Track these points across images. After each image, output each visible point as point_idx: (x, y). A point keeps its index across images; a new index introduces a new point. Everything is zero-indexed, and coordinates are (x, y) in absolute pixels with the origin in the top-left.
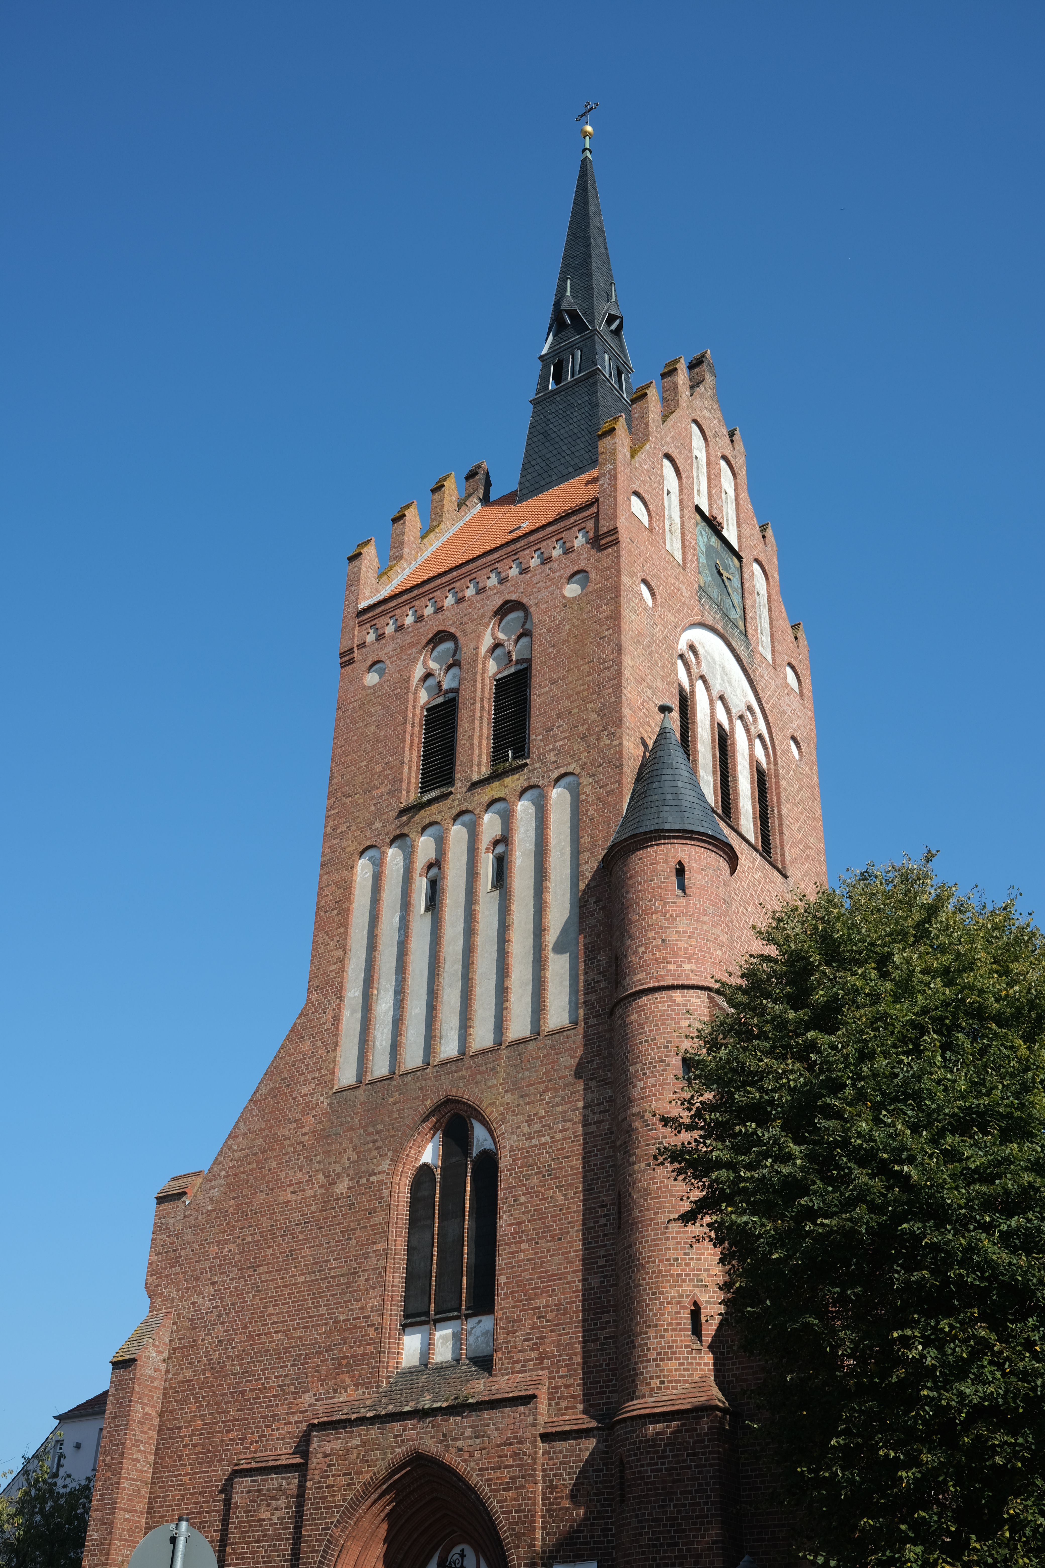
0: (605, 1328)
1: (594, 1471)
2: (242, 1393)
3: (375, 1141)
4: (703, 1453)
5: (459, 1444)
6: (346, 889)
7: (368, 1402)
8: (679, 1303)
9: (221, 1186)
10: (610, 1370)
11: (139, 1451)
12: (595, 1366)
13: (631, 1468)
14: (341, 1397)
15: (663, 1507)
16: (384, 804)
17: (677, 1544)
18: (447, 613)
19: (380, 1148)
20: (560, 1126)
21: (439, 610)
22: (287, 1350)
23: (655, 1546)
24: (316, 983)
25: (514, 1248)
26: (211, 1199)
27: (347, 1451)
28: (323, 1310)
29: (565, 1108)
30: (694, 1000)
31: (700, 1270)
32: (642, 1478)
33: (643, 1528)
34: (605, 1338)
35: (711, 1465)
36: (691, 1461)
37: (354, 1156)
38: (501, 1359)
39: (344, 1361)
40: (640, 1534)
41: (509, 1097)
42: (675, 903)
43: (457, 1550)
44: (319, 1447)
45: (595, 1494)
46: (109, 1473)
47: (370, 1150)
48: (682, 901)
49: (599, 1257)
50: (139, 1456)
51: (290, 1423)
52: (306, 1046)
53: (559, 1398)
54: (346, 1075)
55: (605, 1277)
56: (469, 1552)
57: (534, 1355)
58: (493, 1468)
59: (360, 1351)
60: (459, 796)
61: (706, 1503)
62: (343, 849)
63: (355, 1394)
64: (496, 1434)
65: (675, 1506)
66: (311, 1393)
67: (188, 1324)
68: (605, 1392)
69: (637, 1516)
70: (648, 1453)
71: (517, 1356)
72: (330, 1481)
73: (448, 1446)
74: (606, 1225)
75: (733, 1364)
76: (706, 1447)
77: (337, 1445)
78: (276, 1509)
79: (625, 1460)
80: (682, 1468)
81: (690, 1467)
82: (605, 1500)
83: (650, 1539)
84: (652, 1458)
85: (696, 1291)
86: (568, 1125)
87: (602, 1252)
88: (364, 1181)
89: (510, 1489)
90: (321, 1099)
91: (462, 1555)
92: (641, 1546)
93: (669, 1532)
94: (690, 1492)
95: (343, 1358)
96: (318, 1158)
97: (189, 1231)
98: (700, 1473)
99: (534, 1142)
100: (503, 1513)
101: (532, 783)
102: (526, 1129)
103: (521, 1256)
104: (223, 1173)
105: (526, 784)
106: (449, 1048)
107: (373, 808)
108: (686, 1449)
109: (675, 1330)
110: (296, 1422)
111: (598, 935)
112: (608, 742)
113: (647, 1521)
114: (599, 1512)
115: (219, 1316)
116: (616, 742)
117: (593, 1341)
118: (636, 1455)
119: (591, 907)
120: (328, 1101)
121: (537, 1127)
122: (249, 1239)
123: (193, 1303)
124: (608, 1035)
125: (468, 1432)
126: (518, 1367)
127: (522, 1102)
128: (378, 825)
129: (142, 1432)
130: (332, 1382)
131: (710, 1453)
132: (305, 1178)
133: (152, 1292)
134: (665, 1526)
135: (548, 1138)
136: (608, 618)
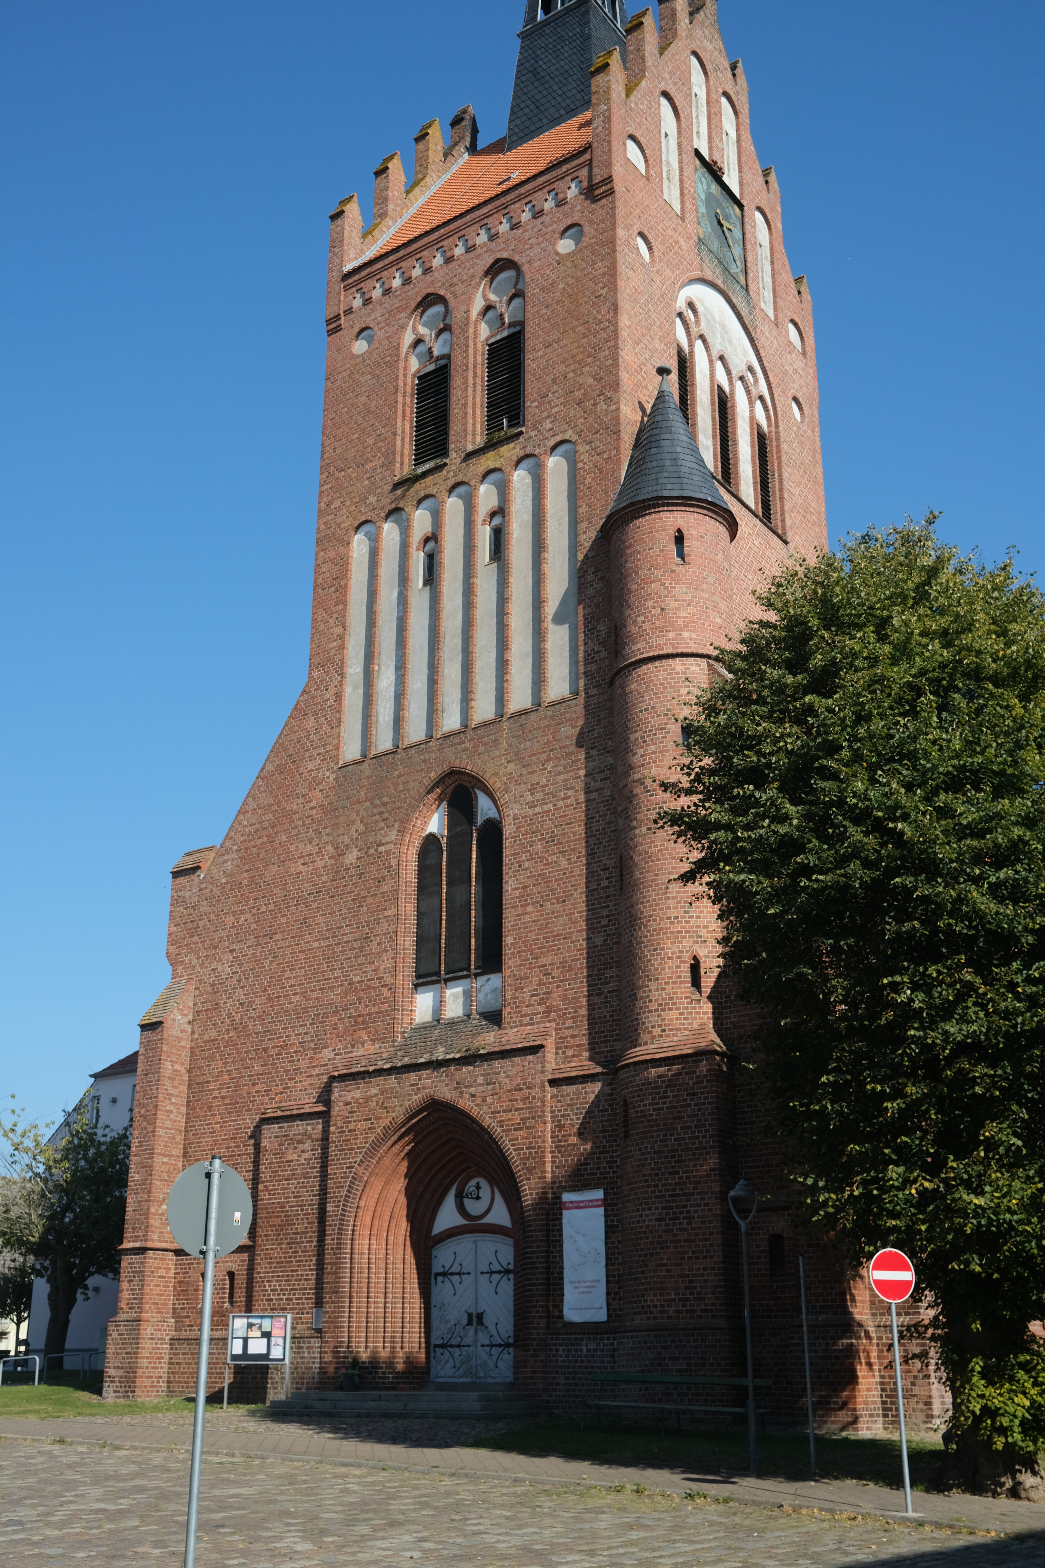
0: (609, 983)
1: (599, 1111)
2: (265, 1050)
3: (382, 813)
4: (702, 1093)
5: (472, 1090)
6: (343, 565)
7: (385, 1056)
8: (679, 957)
9: (233, 859)
10: (613, 1021)
11: (172, 1103)
12: (600, 1018)
13: (634, 1107)
14: (359, 1052)
15: (665, 1141)
16: (378, 478)
17: (677, 1173)
18: (436, 274)
19: (387, 819)
20: (562, 795)
21: (427, 271)
22: (305, 1010)
23: (656, 1175)
24: (317, 661)
25: (520, 910)
26: (224, 872)
27: (367, 1100)
28: (338, 973)
29: (567, 776)
30: (693, 668)
31: (699, 927)
32: (645, 1116)
33: (646, 1159)
34: (609, 992)
35: (709, 1103)
36: (691, 1100)
37: (362, 828)
38: (509, 1013)
39: (360, 1019)
40: (644, 1165)
41: (511, 767)
42: (673, 571)
43: (473, 1182)
44: (340, 1096)
45: (601, 1132)
46: (145, 1124)
47: (377, 822)
48: (682, 569)
49: (602, 917)
50: (172, 1108)
51: (311, 1076)
52: (310, 723)
53: (566, 1047)
54: (351, 750)
55: (608, 935)
56: (484, 1184)
57: (541, 1009)
58: (504, 1111)
59: (375, 1009)
60: (453, 468)
61: (704, 1137)
62: (338, 525)
63: (372, 1048)
64: (507, 1081)
65: (675, 1140)
66: (331, 1049)
67: (209, 989)
68: (609, 1041)
69: (640, 1149)
70: (650, 1094)
71: (525, 1010)
72: (352, 1126)
73: (461, 1093)
74: (608, 887)
75: (731, 1012)
76: (706, 1087)
77: (357, 1094)
78: (303, 1151)
79: (629, 1101)
80: (682, 1106)
81: (689, 1105)
82: (610, 1136)
83: (652, 1169)
84: (654, 1099)
85: (696, 946)
86: (570, 793)
87: (605, 912)
88: (372, 851)
89: (521, 1129)
90: (327, 774)
91: (478, 1187)
92: (644, 1175)
93: (670, 1162)
94: (690, 1127)
95: (359, 1016)
96: (327, 831)
97: (205, 903)
98: (699, 1110)
99: (537, 810)
100: (515, 1150)
101: (528, 452)
102: (529, 798)
103: (527, 918)
104: (235, 847)
105: (522, 453)
106: (451, 721)
107: (366, 482)
108: (686, 1090)
109: (675, 983)
110: (317, 1075)
111: (597, 606)
112: (604, 407)
113: (649, 1153)
114: (604, 1147)
115: (239, 981)
116: (613, 407)
117: (597, 995)
118: (638, 1096)
119: (590, 577)
120: (334, 775)
121: (540, 795)
122: (263, 909)
123: (213, 970)
124: (608, 705)
125: (480, 1080)
126: (526, 1020)
127: (524, 772)
128: (372, 499)
129: (174, 1087)
130: (349, 1038)
131: (708, 1092)
132: (315, 850)
133: (174, 961)
134: (666, 1157)
135: (551, 806)
136: (603, 275)
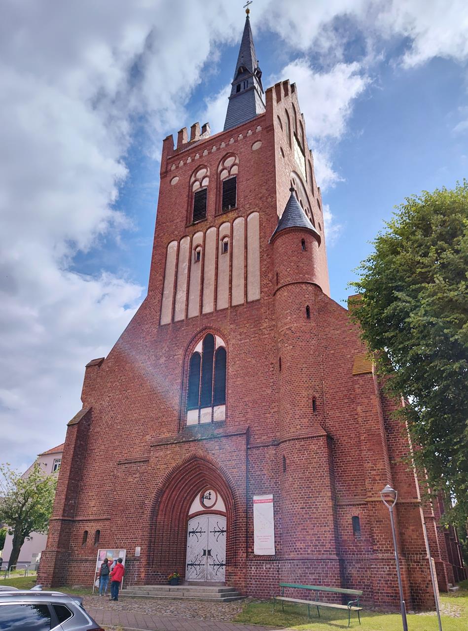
0: (274, 408)
4: (321, 453)
7: (174, 438)
8: (308, 397)
9: (112, 361)
10: (276, 424)
12: (270, 423)
14: (163, 436)
15: (304, 473)
16: (178, 225)
18: (203, 158)
19: (178, 346)
20: (253, 336)
22: (139, 420)
24: (151, 288)
25: (235, 380)
26: (108, 366)
27: (166, 456)
28: (154, 405)
29: (254, 329)
30: (309, 288)
31: (315, 385)
32: (295, 463)
33: (295, 481)
34: (274, 412)
35: (324, 457)
36: (316, 456)
37: (167, 349)
38: (229, 421)
39: (163, 423)
40: (294, 484)
41: (232, 326)
42: (301, 253)
43: (208, 492)
44: (154, 454)
48: (304, 253)
51: (141, 446)
53: (254, 435)
56: (212, 492)
57: (244, 419)
58: (227, 461)
59: (170, 419)
60: (209, 221)
62: (162, 242)
63: (169, 435)
64: (229, 448)
66: (150, 435)
67: (98, 412)
68: (274, 432)
69: (292, 477)
71: (236, 420)
72: (158, 467)
73: (208, 453)
74: (273, 371)
76: (322, 450)
77: (162, 453)
78: (135, 478)
80: (311, 458)
82: (275, 472)
83: (298, 485)
84: (298, 455)
85: (314, 393)
86: (256, 335)
87: (272, 381)
88: (171, 358)
89: (235, 468)
90: (153, 329)
91: (210, 494)
92: (294, 488)
96: (153, 350)
100: (232, 477)
104: (113, 357)
105: (237, 216)
108: (313, 451)
109: (306, 407)
112: (270, 200)
114: (273, 476)
116: (274, 199)
120: (157, 330)
121: (243, 337)
123: (101, 404)
124: (273, 303)
125: (217, 448)
126: (237, 423)
127: (237, 328)
128: (176, 232)
129: (80, 451)
130: (158, 431)
131: (324, 452)
132: (147, 358)
133: (83, 400)
134: (304, 480)
135: (248, 340)
136: (270, 156)
